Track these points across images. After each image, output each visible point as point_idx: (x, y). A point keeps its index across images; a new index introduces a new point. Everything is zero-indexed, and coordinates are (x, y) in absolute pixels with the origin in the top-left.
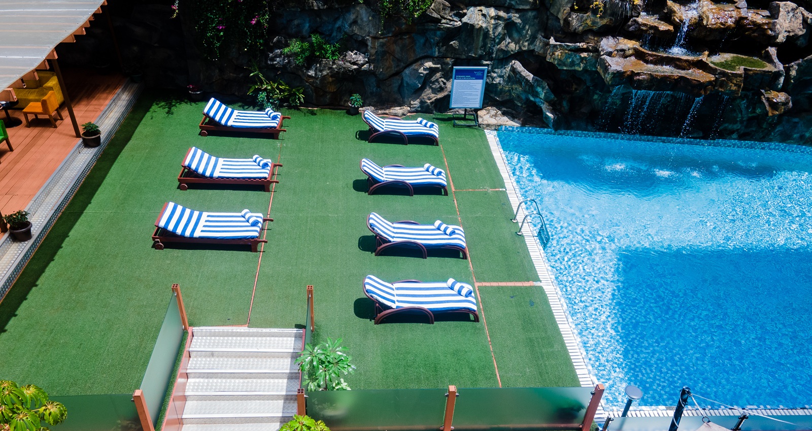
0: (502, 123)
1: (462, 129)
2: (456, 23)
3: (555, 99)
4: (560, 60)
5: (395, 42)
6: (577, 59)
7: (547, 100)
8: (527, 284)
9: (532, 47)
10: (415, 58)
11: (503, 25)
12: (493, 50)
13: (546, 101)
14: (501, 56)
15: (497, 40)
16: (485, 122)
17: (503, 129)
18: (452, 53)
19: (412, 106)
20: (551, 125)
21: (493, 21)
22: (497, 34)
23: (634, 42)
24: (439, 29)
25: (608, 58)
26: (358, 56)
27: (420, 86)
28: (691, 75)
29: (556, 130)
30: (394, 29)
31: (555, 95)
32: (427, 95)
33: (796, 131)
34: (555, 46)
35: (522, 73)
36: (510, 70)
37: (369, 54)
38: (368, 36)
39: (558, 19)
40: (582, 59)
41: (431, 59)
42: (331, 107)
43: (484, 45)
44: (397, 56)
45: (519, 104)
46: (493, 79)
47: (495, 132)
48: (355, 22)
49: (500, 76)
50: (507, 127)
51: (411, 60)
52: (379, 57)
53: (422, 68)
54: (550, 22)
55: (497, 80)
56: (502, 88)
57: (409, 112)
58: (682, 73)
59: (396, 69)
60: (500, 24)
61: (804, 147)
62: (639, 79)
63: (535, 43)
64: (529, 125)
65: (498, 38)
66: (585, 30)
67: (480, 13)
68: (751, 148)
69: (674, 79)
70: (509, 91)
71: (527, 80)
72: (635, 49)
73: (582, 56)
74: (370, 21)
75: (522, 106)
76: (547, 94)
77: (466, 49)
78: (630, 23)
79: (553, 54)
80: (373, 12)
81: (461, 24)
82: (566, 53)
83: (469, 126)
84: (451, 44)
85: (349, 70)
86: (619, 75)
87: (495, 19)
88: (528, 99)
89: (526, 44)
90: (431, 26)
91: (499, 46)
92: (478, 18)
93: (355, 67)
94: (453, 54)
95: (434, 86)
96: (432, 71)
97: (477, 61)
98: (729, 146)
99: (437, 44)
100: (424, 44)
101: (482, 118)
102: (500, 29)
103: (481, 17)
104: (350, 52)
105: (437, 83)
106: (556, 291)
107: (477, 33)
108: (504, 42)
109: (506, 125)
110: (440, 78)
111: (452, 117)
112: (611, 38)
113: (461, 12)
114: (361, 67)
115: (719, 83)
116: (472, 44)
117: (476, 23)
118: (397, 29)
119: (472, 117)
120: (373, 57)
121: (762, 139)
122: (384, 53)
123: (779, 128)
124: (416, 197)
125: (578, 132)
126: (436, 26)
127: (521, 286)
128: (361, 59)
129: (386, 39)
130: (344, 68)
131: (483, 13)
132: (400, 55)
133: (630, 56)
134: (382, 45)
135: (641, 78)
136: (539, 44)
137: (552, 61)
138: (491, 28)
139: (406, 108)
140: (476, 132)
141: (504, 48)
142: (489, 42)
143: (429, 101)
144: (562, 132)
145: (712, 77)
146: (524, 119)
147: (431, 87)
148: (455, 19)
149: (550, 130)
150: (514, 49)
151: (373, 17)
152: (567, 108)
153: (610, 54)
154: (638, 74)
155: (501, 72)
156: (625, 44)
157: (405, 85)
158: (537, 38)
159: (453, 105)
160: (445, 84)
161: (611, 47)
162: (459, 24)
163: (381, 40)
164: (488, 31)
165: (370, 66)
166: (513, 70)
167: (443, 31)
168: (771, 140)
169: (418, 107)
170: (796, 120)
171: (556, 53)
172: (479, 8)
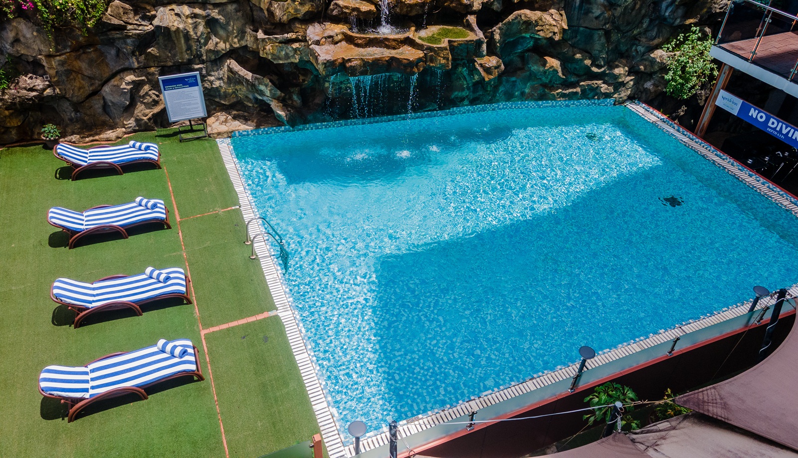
0: (234, 129)
1: (190, 142)
2: (146, 28)
3: (283, 95)
4: (273, 54)
5: (78, 58)
6: (290, 51)
7: (274, 97)
8: (260, 317)
9: (243, 43)
10: (111, 73)
11: (204, 23)
12: (201, 52)
13: (275, 99)
14: (213, 57)
15: (202, 41)
16: (215, 131)
17: (237, 134)
18: (154, 61)
19: (126, 127)
20: (286, 122)
21: (190, 21)
22: (199, 34)
23: (341, 26)
24: (129, 37)
25: (316, 48)
26: (34, 80)
27: (128, 103)
28: (402, 53)
29: (293, 126)
30: (70, 44)
31: (281, 91)
32: (140, 112)
33: (516, 89)
34: (263, 40)
35: (239, 73)
36: (228, 71)
37: (48, 76)
38: (40, 55)
39: (261, 10)
40: (295, 50)
41: (132, 71)
42: (21, 144)
43: (189, 48)
44: (86, 74)
45: (250, 105)
46: (211, 83)
47: (229, 139)
48: (17, 41)
49: (219, 79)
50: (241, 132)
51: (106, 75)
52: (64, 77)
53: (124, 83)
54: (255, 13)
55: (217, 84)
56: (225, 91)
57: (125, 133)
58: (393, 53)
59: (91, 89)
60: (200, 23)
61: (527, 102)
62: (351, 66)
63: (246, 37)
64: (264, 125)
65: (202, 39)
66: (291, 19)
67: (173, 13)
68: (484, 111)
69: (386, 61)
70: (234, 92)
71: (246, 79)
72: (343, 34)
73: (294, 47)
74: (35, 37)
75: (253, 106)
76: (273, 91)
77: (170, 55)
78: (331, 7)
79: (264, 49)
80: (36, 26)
81: (153, 28)
82: (277, 46)
83: (198, 138)
84: (149, 52)
85: (27, 99)
86: (329, 64)
87: (192, 18)
88: (256, 99)
89: (236, 40)
90: (117, 35)
91: (207, 47)
92: (171, 18)
93: (35, 93)
94: (156, 62)
95: (145, 101)
96: (137, 85)
97: (186, 66)
98: (464, 113)
99: (133, 53)
100: (118, 55)
101: (211, 126)
102: (201, 28)
103: (175, 17)
104: (23, 77)
105: (148, 97)
106: (295, 315)
107: (176, 36)
108: (210, 41)
109: (238, 130)
110: (150, 90)
111: (178, 130)
112: (317, 25)
113: (148, 14)
114: (43, 93)
115: (428, 58)
116: (175, 49)
117: (171, 24)
118: (74, 42)
119: (201, 127)
120: (56, 79)
121: (491, 102)
122: (69, 72)
123: (501, 89)
124: (132, 239)
125: (317, 124)
126: (122, 34)
127: (255, 321)
128: (39, 83)
129: (64, 56)
130: (19, 97)
131: (176, 12)
132: (90, 72)
133: (340, 41)
134: (62, 63)
135: (353, 64)
136: (250, 39)
137: (265, 56)
138: (190, 28)
139: (120, 131)
140: (206, 144)
141: (212, 48)
142: (193, 44)
143: (145, 118)
144: (301, 127)
145: (420, 54)
146: (258, 120)
147: (142, 102)
148: (143, 23)
149: (287, 127)
150: (224, 48)
151: (38, 31)
152: (299, 101)
153: (317, 43)
154: (349, 60)
155: (219, 74)
156: (332, 30)
157: (110, 104)
158: (246, 32)
159: (172, 119)
160: (158, 96)
161: (317, 35)
162: (150, 28)
163: (58, 58)
164: (188, 32)
165: (54, 90)
166: (230, 70)
167: (134, 38)
168: (498, 101)
169: (135, 127)
170: (513, 79)
171: (267, 48)
172: (169, 8)
